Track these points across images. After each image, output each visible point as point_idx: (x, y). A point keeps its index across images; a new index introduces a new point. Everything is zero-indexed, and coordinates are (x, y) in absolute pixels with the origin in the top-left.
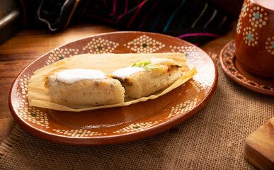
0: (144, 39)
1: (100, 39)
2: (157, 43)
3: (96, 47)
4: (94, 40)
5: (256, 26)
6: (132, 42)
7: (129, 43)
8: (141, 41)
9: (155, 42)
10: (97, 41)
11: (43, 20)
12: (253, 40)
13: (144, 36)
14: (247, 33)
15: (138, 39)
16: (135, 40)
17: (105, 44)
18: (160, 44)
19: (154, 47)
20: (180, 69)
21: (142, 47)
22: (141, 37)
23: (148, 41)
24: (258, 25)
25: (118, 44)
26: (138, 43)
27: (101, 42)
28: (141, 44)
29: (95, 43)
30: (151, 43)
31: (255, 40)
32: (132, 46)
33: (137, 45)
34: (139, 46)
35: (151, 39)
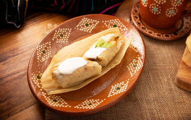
0: (85, 21)
1: (59, 29)
2: (94, 21)
3: (59, 36)
4: (56, 31)
5: (159, 3)
6: (79, 25)
7: (77, 26)
8: (84, 22)
9: (92, 21)
10: (59, 31)
11: (10, 23)
12: (158, 11)
13: (84, 18)
14: (153, 7)
15: (81, 22)
16: (80, 23)
17: (63, 31)
18: (96, 21)
19: (93, 24)
20: (119, 38)
21: (85, 27)
22: (83, 20)
23: (87, 21)
24: (161, 3)
25: (71, 29)
26: (82, 24)
27: (61, 31)
28: (84, 24)
29: (58, 33)
30: (90, 22)
31: (159, 11)
32: (79, 27)
33: (82, 26)
34: (83, 26)
35: (89, 20)
